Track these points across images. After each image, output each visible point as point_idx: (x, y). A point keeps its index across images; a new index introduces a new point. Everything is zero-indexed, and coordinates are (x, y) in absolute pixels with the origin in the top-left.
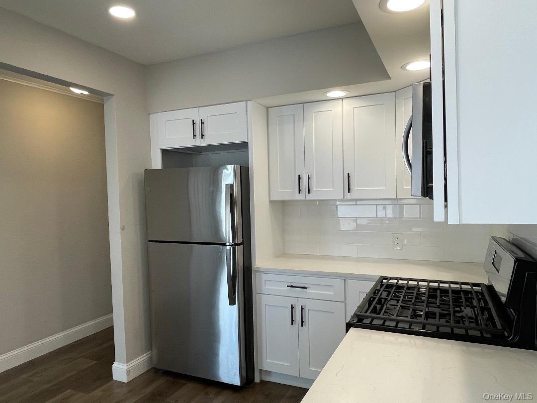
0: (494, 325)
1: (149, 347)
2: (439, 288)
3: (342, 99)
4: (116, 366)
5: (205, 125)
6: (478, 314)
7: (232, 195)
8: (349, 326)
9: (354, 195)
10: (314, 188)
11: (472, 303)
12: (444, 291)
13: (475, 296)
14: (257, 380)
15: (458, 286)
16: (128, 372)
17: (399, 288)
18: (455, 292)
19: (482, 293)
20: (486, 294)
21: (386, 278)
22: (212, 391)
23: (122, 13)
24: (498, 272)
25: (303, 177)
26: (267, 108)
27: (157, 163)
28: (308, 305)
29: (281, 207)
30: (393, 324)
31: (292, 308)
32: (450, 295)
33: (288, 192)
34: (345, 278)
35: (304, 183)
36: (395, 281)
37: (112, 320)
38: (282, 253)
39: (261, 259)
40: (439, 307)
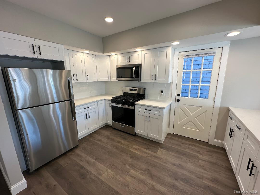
9: (89, 81)
25: (75, 75)
34: (97, 101)
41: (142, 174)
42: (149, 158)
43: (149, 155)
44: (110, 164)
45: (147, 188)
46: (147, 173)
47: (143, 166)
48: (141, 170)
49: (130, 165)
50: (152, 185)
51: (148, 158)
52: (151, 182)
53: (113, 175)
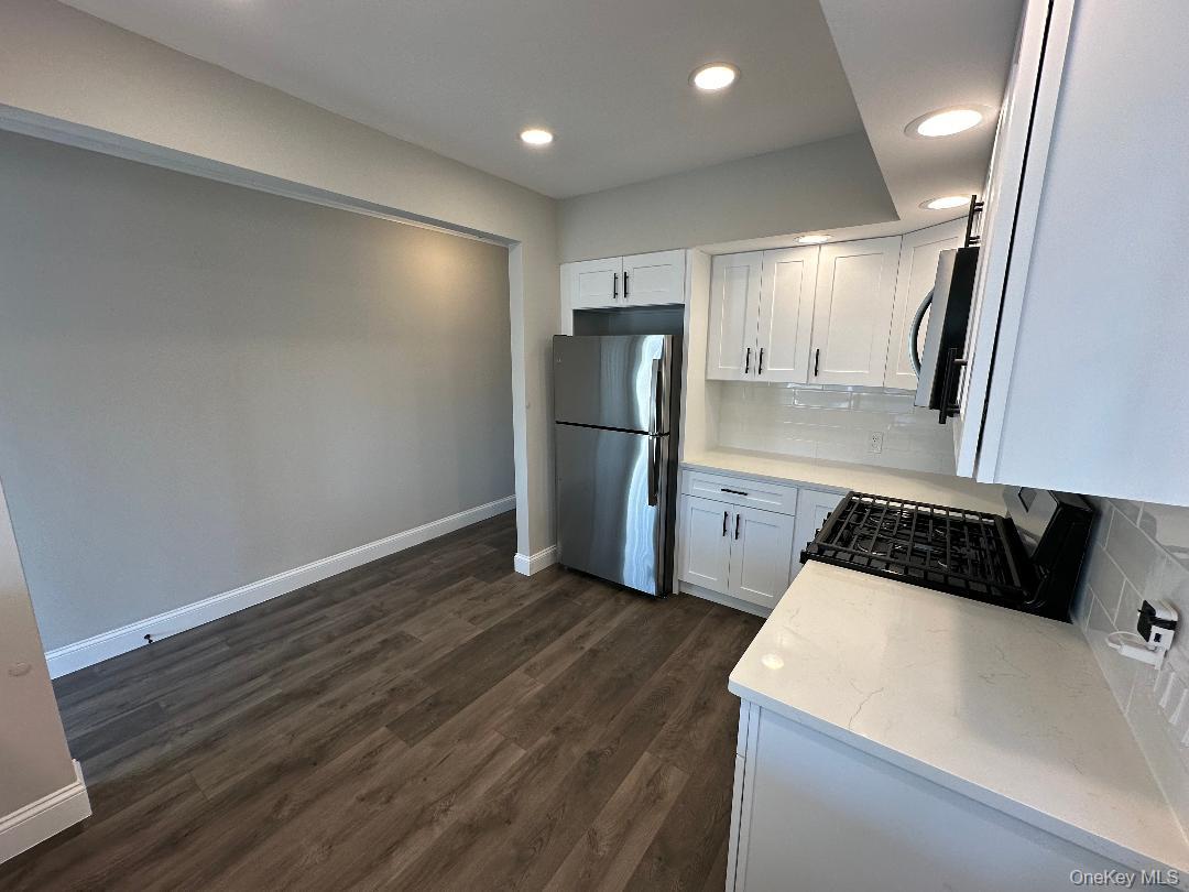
0: (1010, 581)
1: (554, 541)
2: (932, 516)
3: (820, 245)
4: (518, 556)
5: (630, 281)
6: (986, 556)
7: (659, 374)
8: (804, 558)
9: (823, 379)
10: (767, 367)
11: (978, 543)
12: (939, 521)
13: (984, 533)
14: (675, 591)
15: (960, 515)
16: (532, 565)
17: (875, 509)
18: (954, 522)
19: (994, 527)
20: (1001, 530)
21: (858, 495)
22: (623, 597)
23: (537, 138)
24: (1027, 511)
25: (753, 351)
26: (712, 256)
27: (568, 328)
28: (746, 514)
29: (720, 389)
30: (864, 561)
31: (726, 515)
32: (948, 527)
33: (732, 371)
34: (800, 487)
35: (755, 360)
36: (871, 500)
37: (514, 501)
38: (715, 446)
39: (691, 452)
40: (929, 544)
41: (494, 791)
42: (582, 845)
43: (604, 848)
44: (564, 688)
45: (432, 797)
46: (496, 811)
47: (537, 800)
48: (515, 791)
49: (553, 749)
50: (437, 820)
51: (585, 836)
52: (448, 821)
53: (519, 699)
